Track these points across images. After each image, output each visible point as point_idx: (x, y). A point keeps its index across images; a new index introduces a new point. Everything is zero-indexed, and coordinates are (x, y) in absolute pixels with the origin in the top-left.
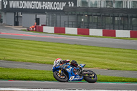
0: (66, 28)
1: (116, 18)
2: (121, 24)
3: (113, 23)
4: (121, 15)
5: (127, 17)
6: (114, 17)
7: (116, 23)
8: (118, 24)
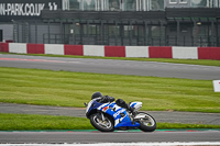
0: (46, 46)
1: (126, 28)
2: (134, 36)
3: (121, 36)
4: (133, 21)
5: (143, 25)
6: (122, 25)
7: (126, 34)
8: (129, 37)
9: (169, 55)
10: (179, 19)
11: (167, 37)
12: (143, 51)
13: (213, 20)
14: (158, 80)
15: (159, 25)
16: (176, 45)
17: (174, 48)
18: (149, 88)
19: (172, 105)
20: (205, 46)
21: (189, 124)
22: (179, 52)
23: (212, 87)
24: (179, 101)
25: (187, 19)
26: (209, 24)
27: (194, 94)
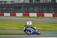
1: (4, 8)
2: (6, 11)
3: (3, 10)
4: (6, 7)
5: (9, 8)
6: (3, 8)
8: (5, 11)
9: (15, 15)
10: (18, 6)
11: (15, 11)
12: (9, 14)
13: (26, 6)
14: (12, 22)
15: (13, 7)
16: (17, 13)
17: (16, 13)
18: (10, 24)
19: (16, 28)
20: (25, 13)
21: (21, 33)
22: (18, 15)
23: (26, 23)
24: (18, 27)
25: (20, 6)
26: (25, 7)
27: (22, 25)
